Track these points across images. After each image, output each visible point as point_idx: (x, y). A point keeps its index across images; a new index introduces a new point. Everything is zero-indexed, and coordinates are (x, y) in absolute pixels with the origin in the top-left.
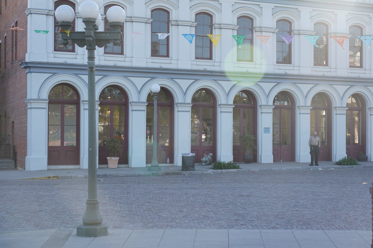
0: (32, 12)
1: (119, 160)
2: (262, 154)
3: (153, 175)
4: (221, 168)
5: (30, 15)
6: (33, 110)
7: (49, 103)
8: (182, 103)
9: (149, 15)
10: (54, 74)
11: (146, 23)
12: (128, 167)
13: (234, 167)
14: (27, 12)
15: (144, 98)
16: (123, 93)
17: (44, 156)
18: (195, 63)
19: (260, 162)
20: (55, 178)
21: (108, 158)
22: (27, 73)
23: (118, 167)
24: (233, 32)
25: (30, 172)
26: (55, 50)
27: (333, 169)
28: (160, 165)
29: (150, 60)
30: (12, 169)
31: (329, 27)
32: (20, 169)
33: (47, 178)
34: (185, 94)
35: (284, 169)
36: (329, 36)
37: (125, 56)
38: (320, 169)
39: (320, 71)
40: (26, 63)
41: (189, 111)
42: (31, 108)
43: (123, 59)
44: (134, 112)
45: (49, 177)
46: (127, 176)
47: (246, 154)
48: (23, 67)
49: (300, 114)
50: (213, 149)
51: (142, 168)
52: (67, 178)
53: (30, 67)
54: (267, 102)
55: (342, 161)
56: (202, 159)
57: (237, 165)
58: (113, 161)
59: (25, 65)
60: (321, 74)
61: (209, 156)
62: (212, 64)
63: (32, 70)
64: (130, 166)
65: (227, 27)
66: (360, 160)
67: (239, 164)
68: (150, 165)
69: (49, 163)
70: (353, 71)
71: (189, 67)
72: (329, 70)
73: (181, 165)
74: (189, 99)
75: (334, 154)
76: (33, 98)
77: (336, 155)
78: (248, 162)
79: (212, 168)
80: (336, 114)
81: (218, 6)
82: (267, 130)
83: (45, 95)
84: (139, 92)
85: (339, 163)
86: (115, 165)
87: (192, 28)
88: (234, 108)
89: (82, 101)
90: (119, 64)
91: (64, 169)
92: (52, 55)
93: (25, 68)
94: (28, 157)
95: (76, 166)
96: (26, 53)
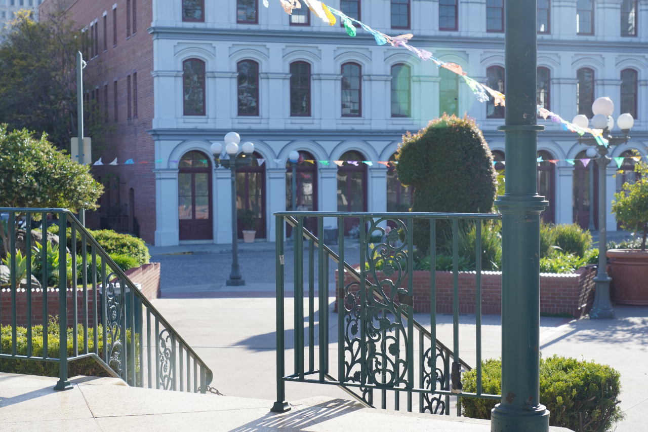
0: (159, 75)
1: (256, 234)
5: (156, 78)
6: (163, 181)
7: (179, 173)
8: (326, 169)
9: (287, 70)
10: (184, 141)
11: (284, 79)
14: (153, 75)
15: (282, 164)
17: (175, 231)
18: (341, 121)
21: (244, 232)
22: (155, 141)
23: (255, 242)
24: (385, 84)
25: (161, 248)
26: (185, 114)
29: (289, 121)
34: (329, 158)
37: (260, 118)
39: (494, 125)
40: (154, 131)
42: (160, 179)
43: (258, 121)
44: (271, 180)
45: (184, 253)
48: (149, 134)
52: (201, 253)
53: (158, 135)
56: (350, 232)
58: (249, 235)
59: (152, 133)
60: (494, 128)
61: (357, 228)
62: (361, 122)
63: (161, 138)
64: (268, 240)
65: (378, 78)
69: (182, 237)
71: (333, 127)
76: (162, 168)
81: (367, 54)
83: (175, 166)
84: (278, 158)
86: (252, 240)
87: (337, 81)
88: (387, 173)
89: (215, 170)
90: (254, 127)
92: (182, 120)
94: (156, 232)
95: (209, 241)
96: (153, 117)
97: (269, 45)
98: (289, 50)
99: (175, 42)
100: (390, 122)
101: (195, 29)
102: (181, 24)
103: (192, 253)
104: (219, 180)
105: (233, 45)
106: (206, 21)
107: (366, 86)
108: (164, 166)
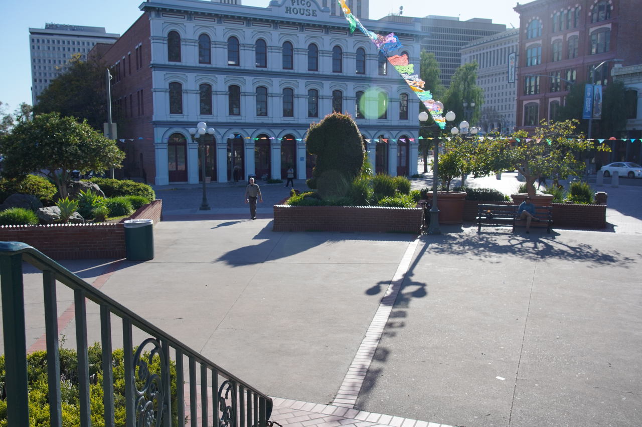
0: (155, 90)
1: (211, 178)
2: (299, 173)
3: (233, 187)
4: (272, 183)
5: (154, 92)
6: (159, 150)
7: (168, 145)
8: (249, 144)
9: (227, 90)
10: (170, 128)
11: (225, 95)
12: (217, 183)
13: (280, 182)
14: (152, 91)
15: (225, 141)
16: (213, 138)
17: (167, 177)
18: (256, 118)
19: (298, 179)
22: (154, 127)
23: (211, 183)
24: (280, 99)
25: (158, 186)
26: (171, 113)
29: (228, 118)
31: (342, 93)
37: (213, 116)
40: (154, 122)
42: (158, 148)
43: (213, 118)
44: (219, 149)
46: (217, 188)
50: (269, 171)
51: (225, 183)
53: (156, 124)
54: (303, 142)
56: (261, 178)
58: (207, 179)
59: (152, 123)
61: (266, 175)
62: (267, 119)
63: (157, 126)
65: (277, 95)
68: (230, 181)
69: (170, 180)
71: (252, 121)
79: (267, 183)
81: (271, 82)
82: (302, 159)
83: (166, 141)
84: (222, 138)
86: (209, 182)
87: (254, 97)
88: (281, 146)
89: (188, 143)
90: (210, 121)
91: (179, 184)
92: (169, 116)
94: (157, 177)
96: (153, 114)
97: (217, 76)
98: (228, 79)
99: (165, 73)
100: (282, 119)
101: (175, 65)
102: (167, 63)
103: (177, 189)
104: (190, 150)
106: (182, 61)
107: (269, 99)
108: (159, 141)
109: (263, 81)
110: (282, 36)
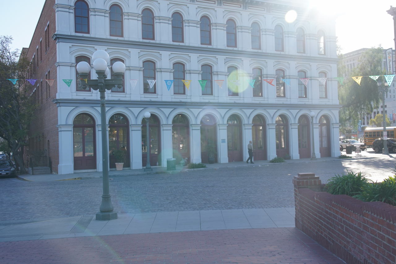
0: (60, 65)
1: (124, 165)
2: (220, 157)
3: (147, 174)
4: (193, 168)
5: (58, 67)
6: (62, 132)
7: (73, 127)
8: (165, 125)
9: (141, 65)
10: (77, 107)
11: (139, 70)
12: (130, 169)
13: (203, 167)
14: (56, 65)
15: (140, 122)
16: (126, 119)
17: (71, 164)
18: (174, 97)
19: (219, 162)
20: (79, 179)
21: (116, 163)
22: (58, 107)
23: (123, 170)
24: (198, 76)
25: (61, 175)
26: (77, 90)
27: (268, 165)
28: (152, 167)
29: (143, 96)
30: (48, 174)
31: (263, 71)
32: (54, 173)
33: (74, 179)
34: (168, 118)
35: (236, 166)
36: (263, 77)
37: (125, 94)
38: (260, 166)
39: (258, 100)
40: (57, 100)
41: (171, 130)
43: (124, 96)
44: (133, 131)
45: (75, 179)
46: (129, 175)
47: (210, 157)
48: (54, 102)
49: (245, 129)
50: (188, 155)
51: (140, 170)
52: (87, 178)
53: (59, 103)
54: (223, 122)
55: (274, 160)
56: (181, 162)
57: (204, 165)
58: (120, 166)
59: (56, 101)
60: (258, 102)
61: (185, 160)
62: (185, 97)
63: (61, 105)
64: (131, 169)
65: (195, 72)
66: (285, 159)
67: (206, 165)
68: (145, 167)
69: (75, 168)
70: (279, 100)
71: (170, 100)
72: (263, 99)
73: (166, 166)
74: (170, 122)
75: (269, 155)
76: (62, 124)
77: (270, 156)
78: (211, 162)
79: (187, 168)
80: (269, 129)
81: (188, 58)
82: (223, 141)
83: (71, 122)
84: (136, 118)
85: (273, 161)
86: (122, 169)
87: (171, 73)
88: (201, 127)
89: (97, 125)
90: (122, 99)
91: (85, 172)
92: (75, 94)
93: (56, 103)
94: (60, 165)
95: (94, 170)
96: (57, 92)
97: (130, 50)
99: (70, 45)
100: (201, 98)
101: (83, 37)
102: (74, 34)
103: (81, 178)
104: (99, 132)
105: (108, 48)
107: (187, 76)
109: (180, 57)
110: (199, 9)
